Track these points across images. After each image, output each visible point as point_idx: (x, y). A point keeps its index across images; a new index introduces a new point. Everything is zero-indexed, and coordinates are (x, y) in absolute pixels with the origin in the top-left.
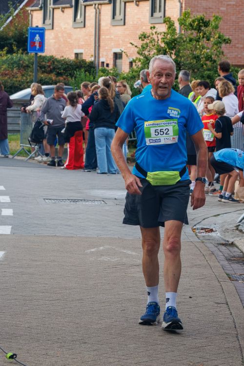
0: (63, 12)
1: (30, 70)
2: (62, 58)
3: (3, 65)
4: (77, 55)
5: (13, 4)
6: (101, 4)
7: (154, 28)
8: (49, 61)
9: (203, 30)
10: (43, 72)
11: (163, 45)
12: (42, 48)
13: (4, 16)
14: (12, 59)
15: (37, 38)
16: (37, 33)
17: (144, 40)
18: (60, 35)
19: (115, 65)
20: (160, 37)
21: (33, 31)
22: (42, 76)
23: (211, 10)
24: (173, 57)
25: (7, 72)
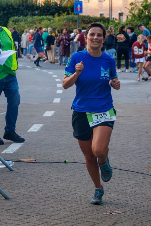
1: (77, 22)
2: (94, 16)
3: (64, 20)
4: (101, 15)
8: (87, 18)
10: (85, 23)
11: (141, 8)
12: (81, 11)
14: (69, 17)
15: (79, 6)
16: (79, 4)
17: (131, 6)
18: (92, 5)
19: (120, 19)
20: (141, 4)
21: (77, 3)
22: (84, 25)
24: (147, 13)
25: (67, 24)
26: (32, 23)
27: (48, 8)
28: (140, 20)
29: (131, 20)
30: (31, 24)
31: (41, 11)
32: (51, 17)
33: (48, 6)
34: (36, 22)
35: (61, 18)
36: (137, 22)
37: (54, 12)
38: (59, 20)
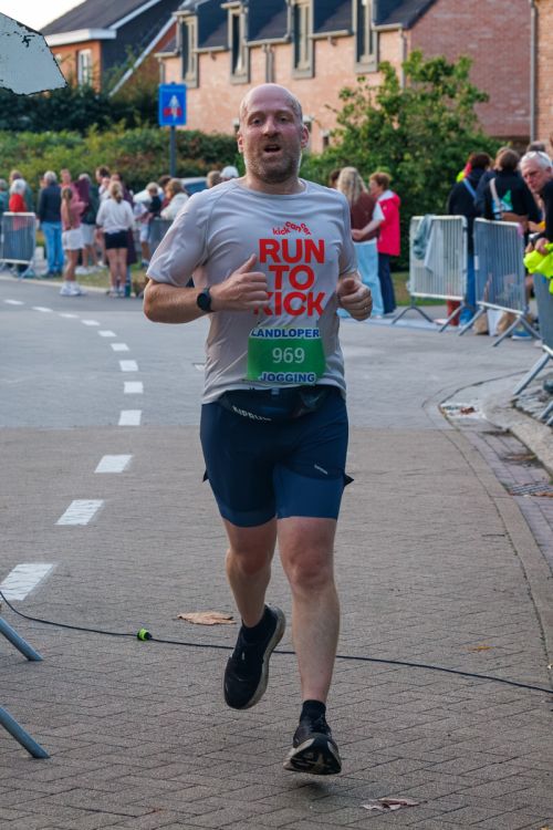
0: (214, 58)
1: (162, 154)
2: (215, 134)
3: (119, 147)
5: (133, 49)
6: (274, 45)
7: (363, 79)
8: (193, 138)
9: (443, 82)
10: (185, 157)
11: (378, 107)
12: (182, 118)
13: (119, 66)
14: (135, 137)
16: (175, 94)
17: (345, 100)
18: (210, 96)
20: (374, 94)
21: (167, 90)
22: (183, 163)
23: (454, 49)
24: (396, 126)
25: (126, 159)
26: (13, 156)
27: (63, 107)
28: (375, 149)
29: (345, 148)
30: (10, 160)
31: (39, 114)
32: (75, 135)
33: (63, 98)
34: (25, 151)
35: (108, 138)
36: (364, 155)
37: (82, 117)
38: (102, 147)
